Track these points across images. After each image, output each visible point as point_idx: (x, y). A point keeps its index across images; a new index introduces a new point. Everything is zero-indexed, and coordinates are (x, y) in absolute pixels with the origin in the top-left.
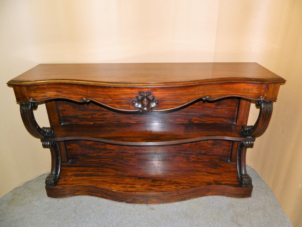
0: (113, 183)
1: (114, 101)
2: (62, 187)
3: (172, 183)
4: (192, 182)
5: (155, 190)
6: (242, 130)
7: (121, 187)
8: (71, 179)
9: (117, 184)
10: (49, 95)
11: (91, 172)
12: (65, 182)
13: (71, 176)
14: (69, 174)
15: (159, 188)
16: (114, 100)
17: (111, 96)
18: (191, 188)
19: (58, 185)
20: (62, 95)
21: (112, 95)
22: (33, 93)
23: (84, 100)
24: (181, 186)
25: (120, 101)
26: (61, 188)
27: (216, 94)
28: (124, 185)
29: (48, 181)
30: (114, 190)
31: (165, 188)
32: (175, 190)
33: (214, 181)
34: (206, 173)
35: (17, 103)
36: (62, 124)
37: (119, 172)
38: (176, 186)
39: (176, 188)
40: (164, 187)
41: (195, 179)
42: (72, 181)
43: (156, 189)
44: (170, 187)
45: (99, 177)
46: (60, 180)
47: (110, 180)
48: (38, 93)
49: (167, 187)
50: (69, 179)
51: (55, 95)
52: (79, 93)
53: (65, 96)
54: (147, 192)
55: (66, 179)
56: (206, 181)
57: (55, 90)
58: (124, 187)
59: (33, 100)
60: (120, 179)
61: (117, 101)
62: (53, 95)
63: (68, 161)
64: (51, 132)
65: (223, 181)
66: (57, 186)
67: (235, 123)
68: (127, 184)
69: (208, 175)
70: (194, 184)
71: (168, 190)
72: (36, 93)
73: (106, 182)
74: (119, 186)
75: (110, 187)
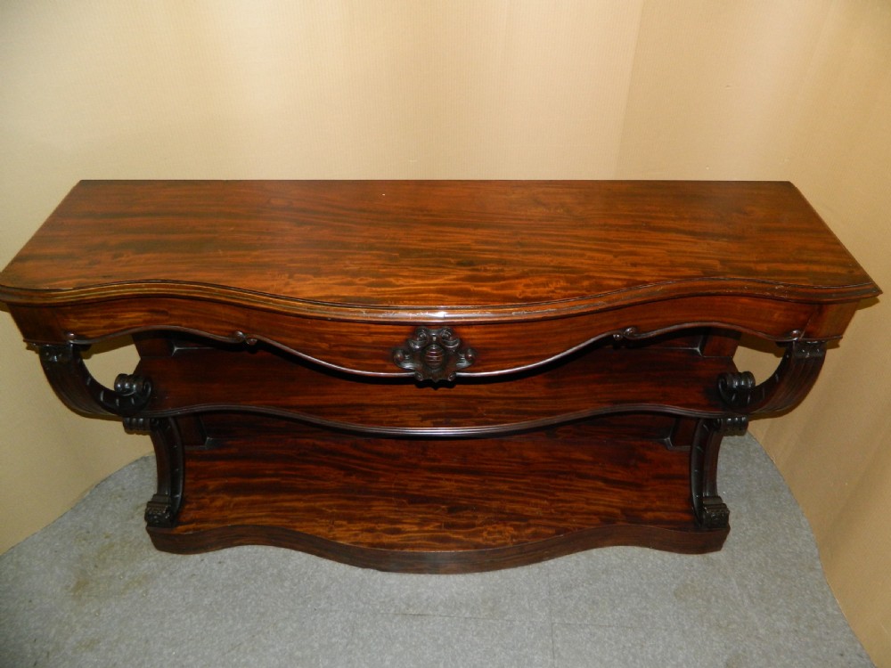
0: (339, 517)
2: (194, 529)
3: (505, 516)
4: (563, 513)
5: (457, 541)
6: (720, 386)
7: (362, 531)
8: (218, 503)
9: (351, 519)
11: (274, 479)
12: (202, 512)
13: (217, 491)
14: (212, 484)
15: (470, 535)
16: (335, 346)
17: (327, 336)
18: (558, 533)
19: (182, 524)
20: (166, 321)
21: (328, 334)
22: (75, 319)
23: (240, 338)
24: (529, 526)
25: (355, 349)
26: (191, 533)
27: (657, 320)
28: (371, 525)
29: (153, 515)
30: (342, 542)
31: (485, 534)
32: (514, 540)
33: (623, 510)
34: (600, 484)
35: (28, 348)
36: (176, 349)
37: (354, 477)
38: (516, 528)
39: (516, 533)
40: (481, 532)
41: (569, 505)
42: (221, 508)
43: (461, 537)
44: (500, 532)
45: (295, 496)
46: (187, 507)
47: (330, 507)
48: (91, 318)
49: (492, 530)
50: (214, 504)
51: (146, 322)
52: (224, 319)
53: (177, 322)
54: (434, 548)
55: (203, 501)
56: (602, 509)
57: (144, 309)
58: (371, 531)
59: (78, 337)
60: (358, 503)
62: (140, 320)
63: (205, 440)
64: (145, 391)
65: (646, 510)
66: (180, 527)
67: (698, 349)
68: (378, 519)
69: (607, 491)
70: (565, 520)
71: (494, 540)
72: (83, 320)
73: (320, 513)
74: (356, 527)
75: (331, 530)
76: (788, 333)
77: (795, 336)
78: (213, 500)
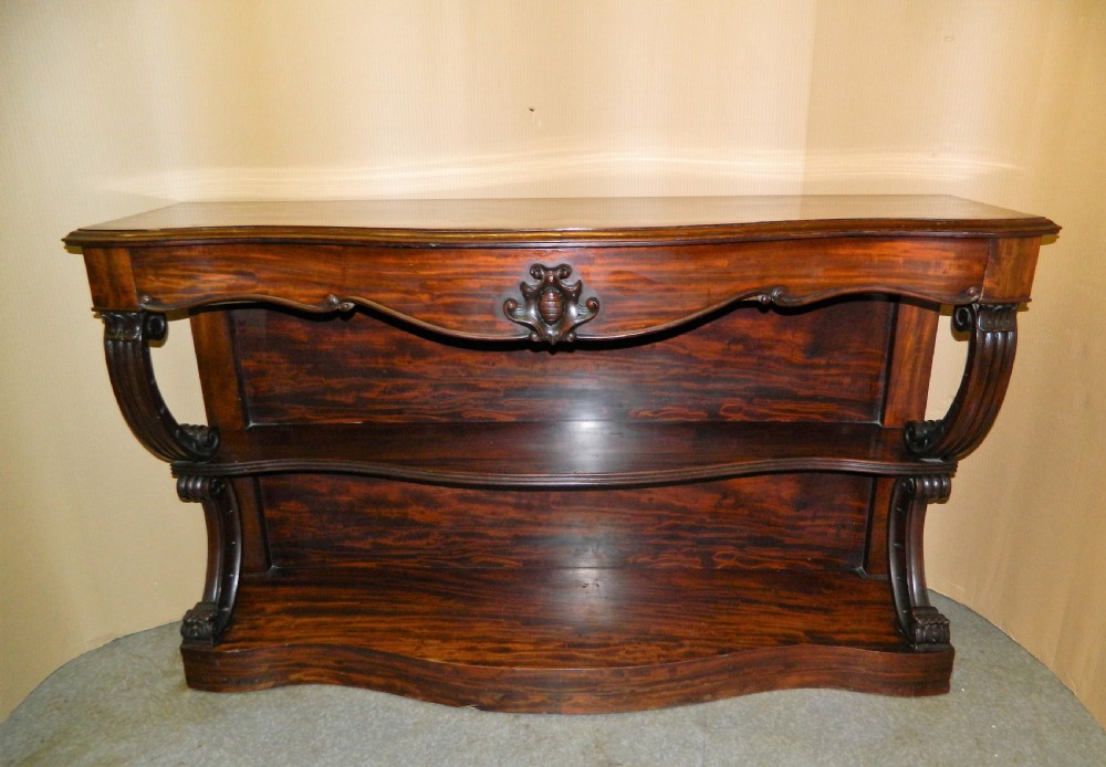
0: (429, 637)
1: (439, 301)
2: (242, 648)
3: (649, 637)
4: (726, 634)
5: (585, 659)
6: (907, 436)
7: (460, 650)
8: (276, 624)
9: (445, 639)
10: (207, 286)
11: (351, 603)
12: (254, 632)
13: (278, 613)
14: (271, 607)
15: (602, 653)
16: (439, 297)
17: (429, 282)
18: (722, 653)
19: (226, 642)
20: (253, 287)
21: (430, 279)
22: (153, 275)
23: (331, 303)
24: (681, 646)
25: (461, 299)
26: (237, 651)
27: (808, 281)
28: (469, 644)
29: (192, 624)
30: (432, 660)
31: (622, 653)
32: (662, 659)
33: (807, 632)
34: (775, 608)
35: (96, 317)
36: (252, 424)
37: (452, 601)
38: (665, 648)
39: (664, 652)
40: (618, 651)
41: (735, 627)
42: (280, 628)
43: (590, 656)
44: (644, 652)
45: (377, 618)
46: (236, 627)
47: (420, 628)
48: (171, 276)
49: (631, 649)
50: (270, 625)
51: (230, 288)
52: (316, 279)
53: (264, 289)
54: (555, 666)
55: (258, 622)
56: (778, 631)
57: (231, 269)
58: (472, 649)
59: (154, 301)
60: (456, 625)
61: (449, 300)
62: (224, 285)
63: (270, 565)
64: (210, 442)
65: (839, 632)
66: (224, 646)
67: (878, 423)
68: (482, 639)
69: (783, 614)
70: (730, 641)
71: (635, 659)
72: (162, 279)
73: (405, 633)
74: (451, 647)
75: (418, 648)
76: (963, 292)
77: (973, 295)
78: (269, 622)
